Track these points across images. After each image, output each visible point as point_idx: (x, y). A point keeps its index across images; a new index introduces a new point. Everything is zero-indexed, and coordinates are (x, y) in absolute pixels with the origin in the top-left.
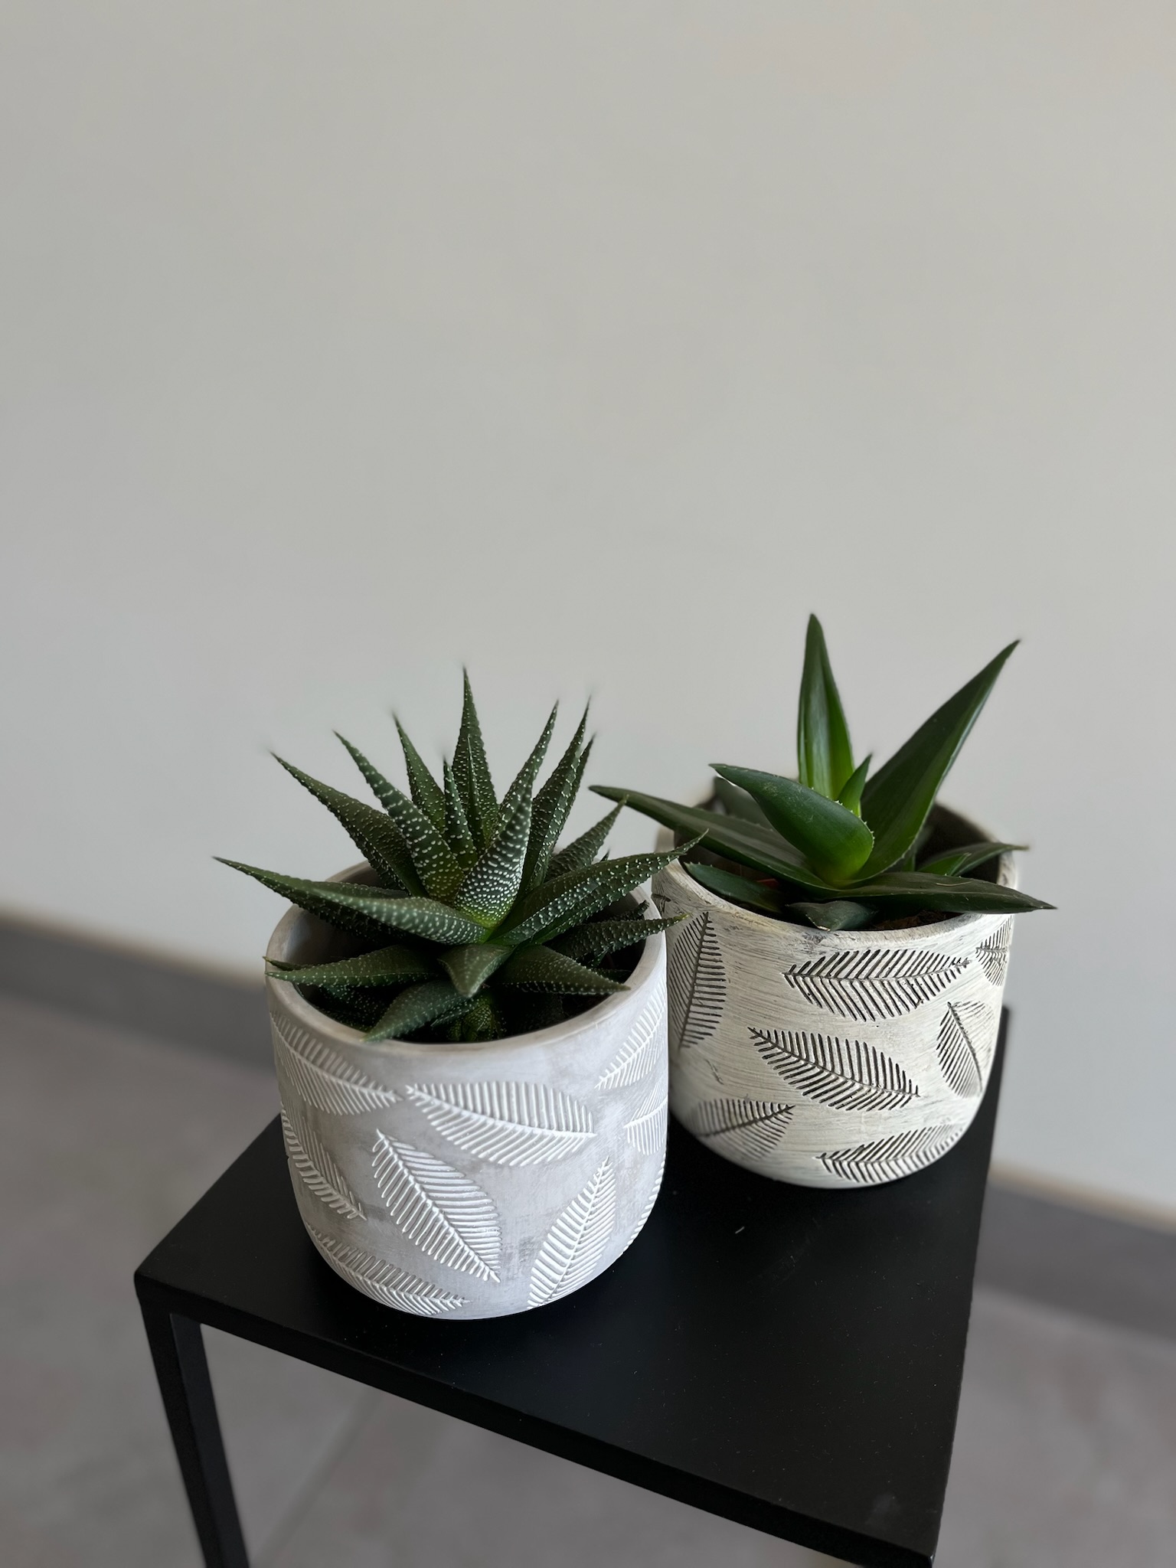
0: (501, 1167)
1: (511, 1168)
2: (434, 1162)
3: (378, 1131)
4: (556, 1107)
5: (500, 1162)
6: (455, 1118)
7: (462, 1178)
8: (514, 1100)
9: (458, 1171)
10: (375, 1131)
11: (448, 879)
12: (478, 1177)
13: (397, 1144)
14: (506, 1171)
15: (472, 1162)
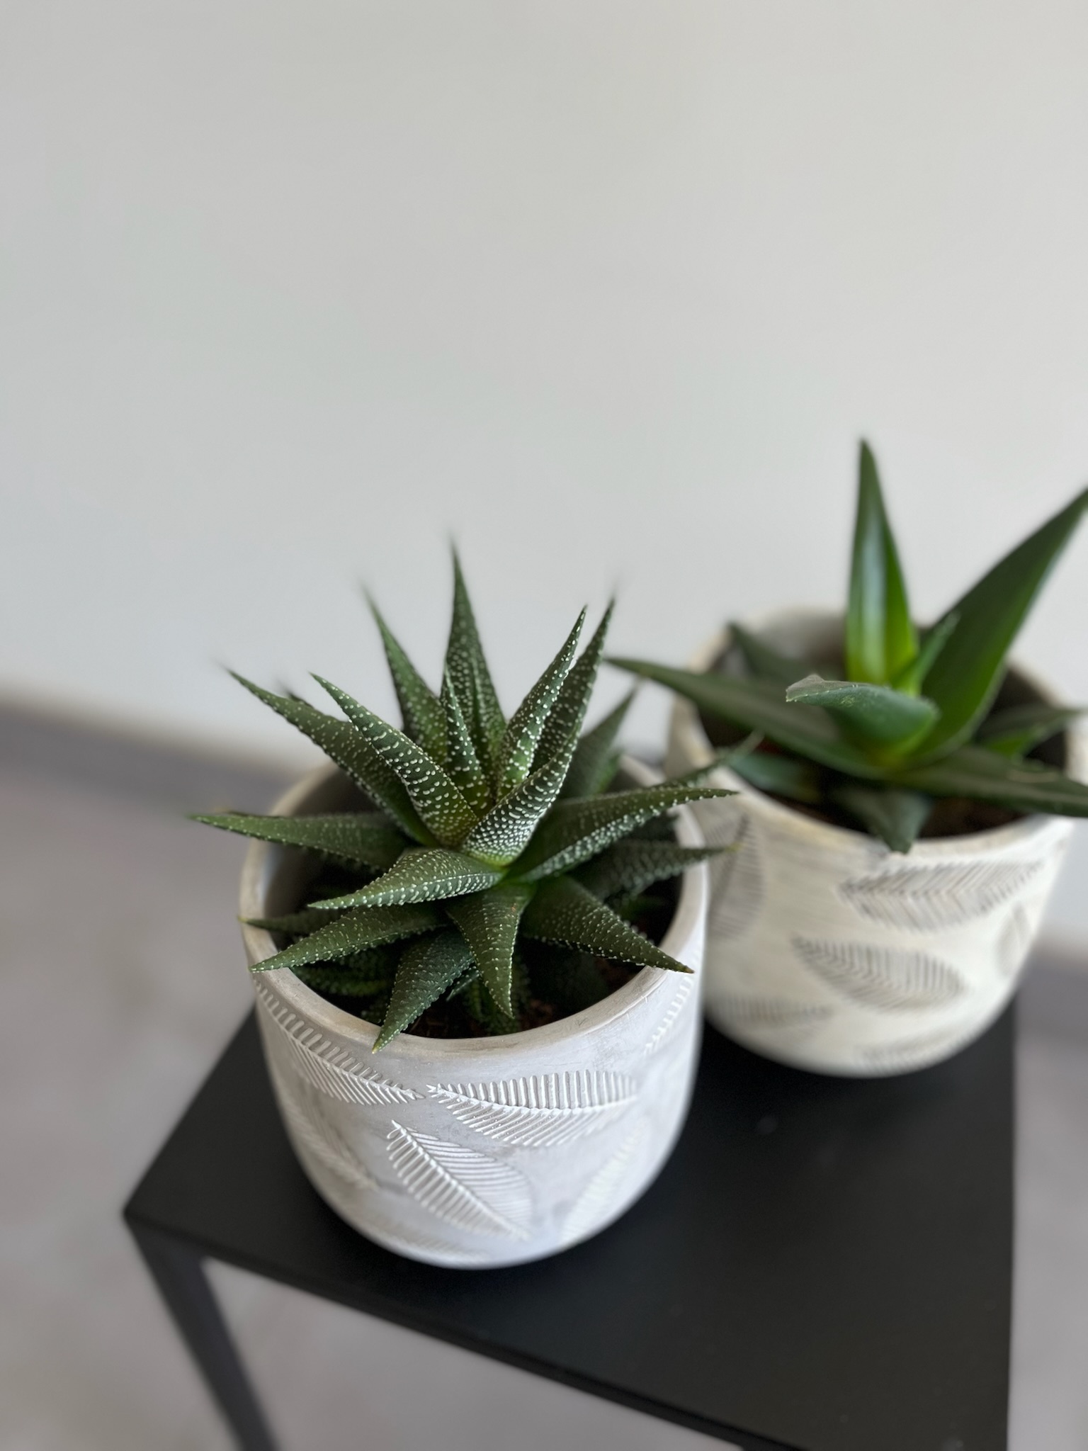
0: (536, 1148)
1: (547, 1148)
2: (459, 1150)
3: (393, 1122)
4: (598, 1086)
5: (536, 1144)
6: (485, 1112)
7: (493, 1162)
8: (553, 1089)
9: (488, 1157)
10: (391, 1122)
11: (454, 821)
12: (510, 1160)
13: (417, 1135)
14: (541, 1152)
15: (504, 1148)
